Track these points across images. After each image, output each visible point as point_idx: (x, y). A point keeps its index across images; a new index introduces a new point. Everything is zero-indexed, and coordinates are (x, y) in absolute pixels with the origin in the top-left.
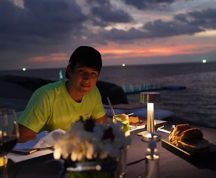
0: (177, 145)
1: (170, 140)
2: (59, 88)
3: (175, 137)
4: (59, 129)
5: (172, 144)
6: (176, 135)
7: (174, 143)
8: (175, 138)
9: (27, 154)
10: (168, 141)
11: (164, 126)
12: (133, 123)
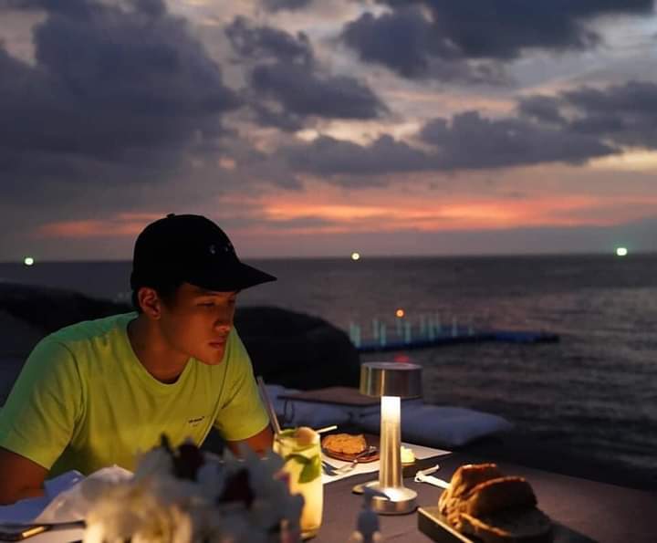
0: (458, 526)
1: (441, 510)
2: (107, 336)
3: (455, 502)
4: (115, 466)
5: (445, 522)
6: (458, 497)
7: (451, 520)
8: (453, 505)
9: (15, 538)
10: (436, 513)
11: (437, 467)
12: (347, 454)
